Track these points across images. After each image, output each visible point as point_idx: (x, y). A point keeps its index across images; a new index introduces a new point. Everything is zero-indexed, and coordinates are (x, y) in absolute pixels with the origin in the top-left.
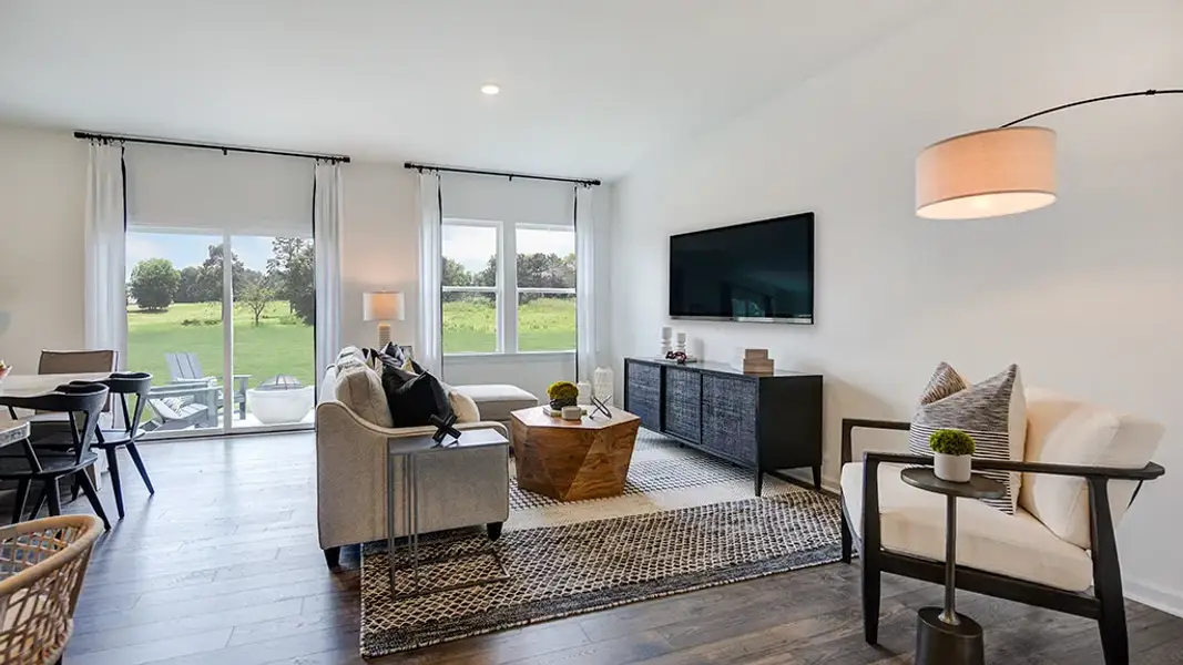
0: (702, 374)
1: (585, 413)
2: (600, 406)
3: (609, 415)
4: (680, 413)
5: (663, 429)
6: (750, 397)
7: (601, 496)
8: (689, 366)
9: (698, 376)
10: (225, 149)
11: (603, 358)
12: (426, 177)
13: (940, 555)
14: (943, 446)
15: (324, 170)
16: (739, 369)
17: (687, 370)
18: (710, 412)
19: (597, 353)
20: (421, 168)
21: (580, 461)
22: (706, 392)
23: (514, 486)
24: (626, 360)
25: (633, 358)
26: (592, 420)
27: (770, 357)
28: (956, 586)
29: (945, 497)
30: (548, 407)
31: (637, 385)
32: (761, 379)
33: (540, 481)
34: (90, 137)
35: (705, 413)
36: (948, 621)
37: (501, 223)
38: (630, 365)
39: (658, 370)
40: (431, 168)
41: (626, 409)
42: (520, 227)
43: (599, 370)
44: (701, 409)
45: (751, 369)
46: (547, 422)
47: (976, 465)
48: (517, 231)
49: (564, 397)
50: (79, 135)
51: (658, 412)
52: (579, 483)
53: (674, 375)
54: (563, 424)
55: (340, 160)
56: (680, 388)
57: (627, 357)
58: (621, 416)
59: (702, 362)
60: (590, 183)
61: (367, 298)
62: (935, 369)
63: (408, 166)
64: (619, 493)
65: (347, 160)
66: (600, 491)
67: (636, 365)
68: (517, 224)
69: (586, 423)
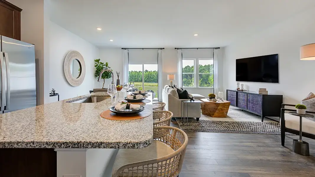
0: (247, 94)
1: (217, 100)
2: (221, 99)
3: (223, 101)
4: (242, 102)
5: (237, 106)
6: (260, 99)
7: (221, 117)
8: (244, 92)
9: (246, 94)
10: (143, 49)
11: (221, 89)
12: (179, 50)
13: (298, 129)
14: (298, 107)
15: (160, 51)
16: (258, 93)
17: (244, 93)
18: (249, 102)
19: (219, 88)
20: (178, 49)
21: (216, 109)
22: (248, 98)
23: (201, 114)
24: (227, 90)
25: (229, 89)
26: (219, 101)
27: (267, 90)
28: (302, 136)
29: (299, 117)
30: (209, 99)
31: (230, 96)
32: (263, 95)
33: (207, 113)
34: (124, 49)
35: (248, 103)
36: (300, 141)
37: (195, 59)
38: (228, 91)
39: (236, 93)
40: (180, 49)
41: (227, 100)
42: (200, 60)
43: (220, 92)
44: (247, 102)
45: (261, 93)
46: (208, 101)
47: (306, 112)
48: (199, 61)
49: (212, 97)
50: (122, 49)
51: (236, 103)
52: (216, 114)
53: (239, 93)
54: (212, 102)
55: (162, 49)
56: (241, 97)
57: (227, 89)
58: (225, 101)
59: (248, 91)
60: (217, 48)
61: (168, 76)
62: (309, 94)
63: (175, 48)
64: (225, 117)
65: (164, 48)
66: (221, 116)
67: (230, 91)
68: (199, 59)
69: (217, 102)
